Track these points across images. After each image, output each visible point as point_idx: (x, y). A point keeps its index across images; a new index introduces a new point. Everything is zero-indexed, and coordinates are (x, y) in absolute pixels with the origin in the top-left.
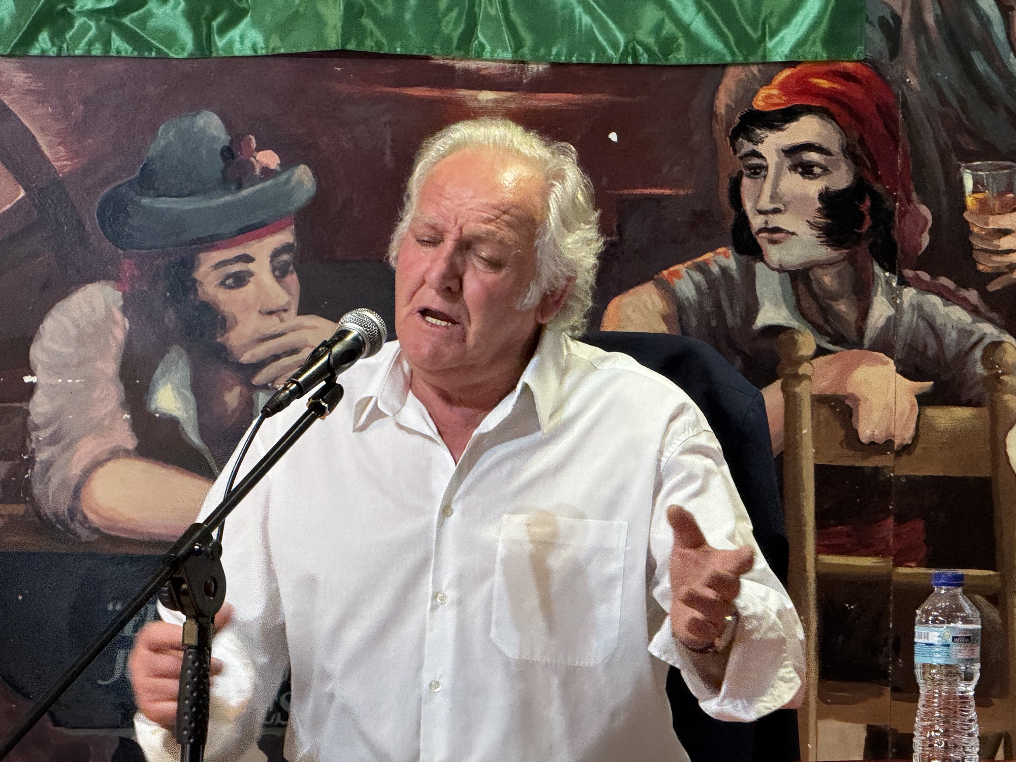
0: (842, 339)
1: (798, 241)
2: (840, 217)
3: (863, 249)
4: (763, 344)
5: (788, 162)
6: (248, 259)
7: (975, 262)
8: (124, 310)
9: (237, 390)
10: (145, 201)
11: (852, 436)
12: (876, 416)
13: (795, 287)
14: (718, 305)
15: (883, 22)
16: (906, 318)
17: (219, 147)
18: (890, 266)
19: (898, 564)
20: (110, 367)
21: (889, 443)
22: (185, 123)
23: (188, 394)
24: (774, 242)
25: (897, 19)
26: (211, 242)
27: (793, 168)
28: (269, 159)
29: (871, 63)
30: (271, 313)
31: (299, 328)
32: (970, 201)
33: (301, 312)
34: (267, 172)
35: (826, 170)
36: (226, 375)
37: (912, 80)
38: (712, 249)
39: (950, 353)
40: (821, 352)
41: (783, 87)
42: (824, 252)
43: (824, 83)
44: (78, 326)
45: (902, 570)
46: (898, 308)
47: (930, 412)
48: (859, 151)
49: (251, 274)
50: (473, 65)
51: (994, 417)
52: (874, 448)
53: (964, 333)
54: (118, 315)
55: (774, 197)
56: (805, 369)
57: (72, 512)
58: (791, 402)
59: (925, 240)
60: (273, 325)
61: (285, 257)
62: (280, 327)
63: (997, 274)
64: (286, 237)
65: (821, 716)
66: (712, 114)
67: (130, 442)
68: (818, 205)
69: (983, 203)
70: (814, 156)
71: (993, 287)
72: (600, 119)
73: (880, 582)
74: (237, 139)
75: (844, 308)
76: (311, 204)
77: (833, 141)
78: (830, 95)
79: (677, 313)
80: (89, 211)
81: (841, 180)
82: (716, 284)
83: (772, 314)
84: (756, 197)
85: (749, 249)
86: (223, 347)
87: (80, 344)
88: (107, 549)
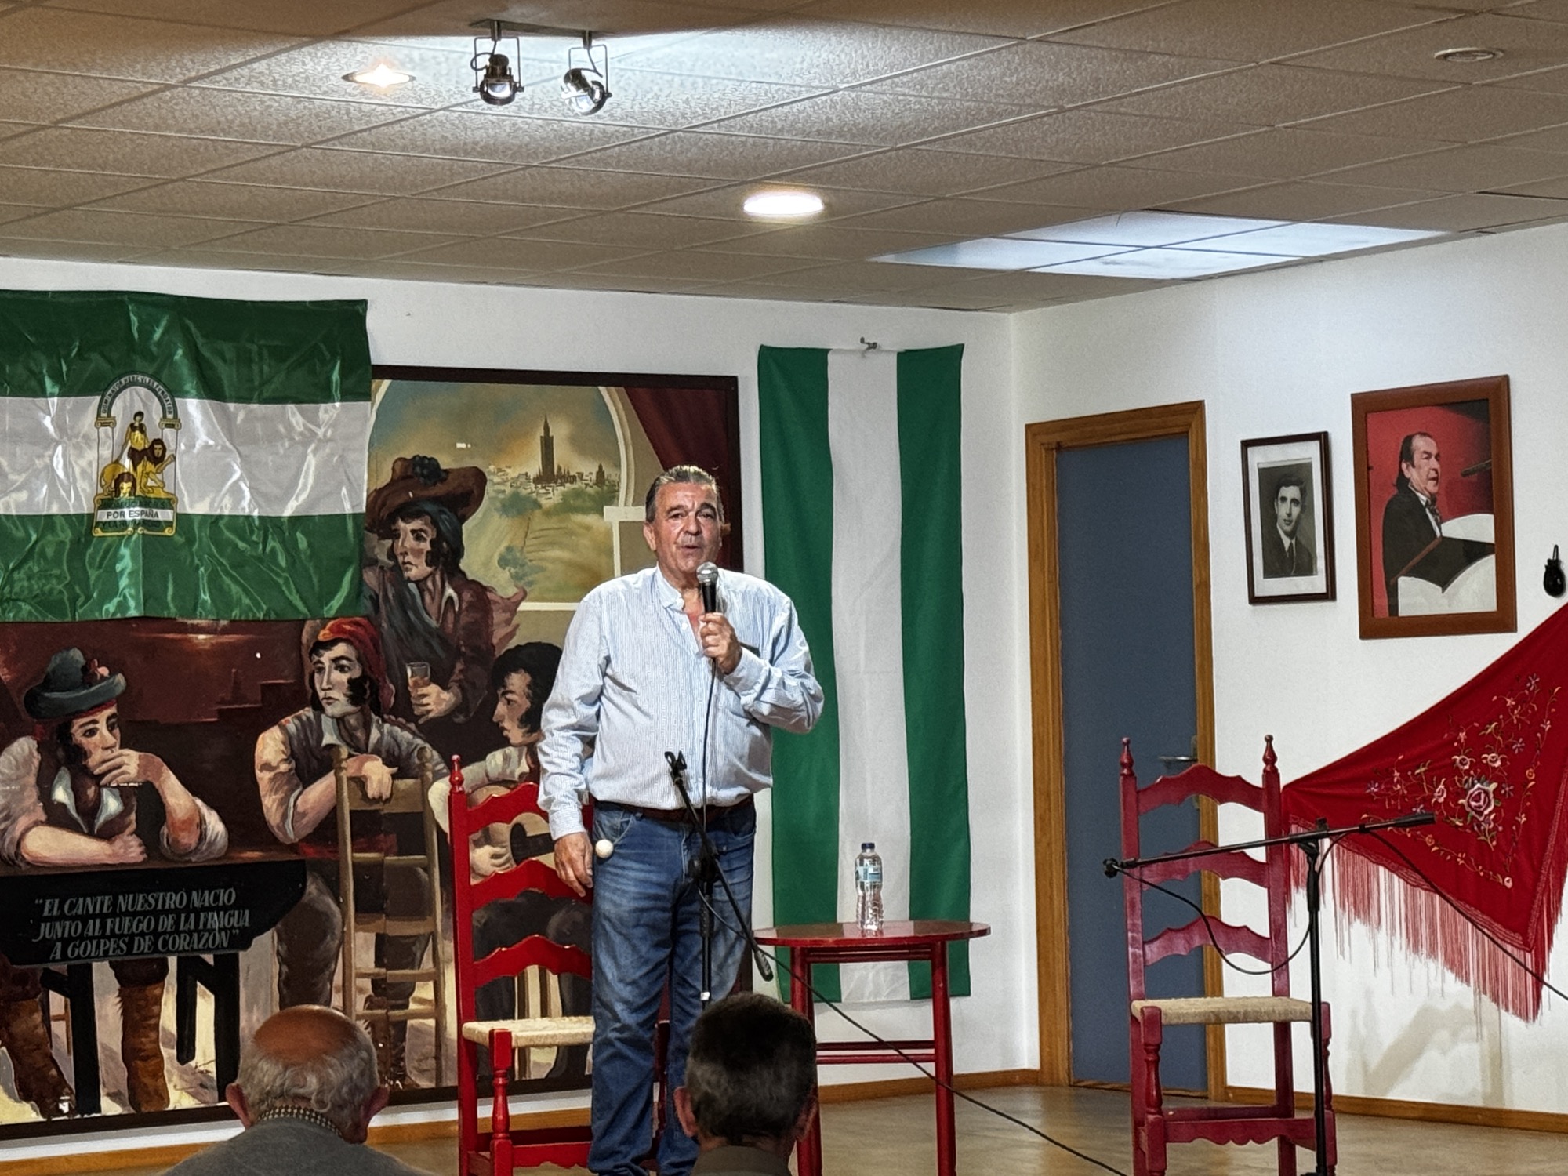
0: (359, 749)
1: (339, 703)
2: (356, 691)
3: (367, 706)
4: (325, 753)
5: (334, 665)
6: (95, 722)
7: (413, 710)
8: (38, 750)
9: (93, 788)
10: (47, 695)
11: (365, 794)
12: (375, 785)
13: (338, 724)
14: (306, 735)
15: (371, 597)
16: (386, 738)
17: (80, 666)
18: (377, 714)
19: (386, 855)
20: (32, 779)
21: (381, 797)
22: (65, 654)
23: (70, 791)
24: (329, 704)
25: (377, 596)
26: (79, 714)
27: (336, 668)
28: (104, 671)
29: (367, 617)
30: (107, 748)
31: (120, 755)
32: (410, 681)
33: (121, 747)
34: (103, 678)
35: (350, 669)
36: (88, 781)
37: (384, 625)
38: (303, 708)
39: (404, 753)
40: (350, 756)
41: (331, 630)
42: (351, 708)
43: (348, 627)
44: (16, 760)
45: (388, 858)
46: (382, 733)
47: (397, 782)
48: (364, 659)
49: (97, 729)
50: (195, 622)
51: (422, 782)
52: (375, 800)
53: (409, 744)
54: (35, 753)
55: (329, 682)
56: (344, 764)
57: (17, 854)
58: (338, 780)
59: (393, 700)
60: (108, 754)
61: (113, 720)
62: (112, 756)
63: (422, 715)
64: (112, 710)
65: (356, 930)
66: (301, 643)
67: (43, 818)
68: (347, 685)
69: (415, 683)
70: (344, 662)
71: (421, 722)
72: (252, 647)
73: (379, 865)
74: (89, 662)
75: (359, 734)
76: (124, 693)
77: (352, 654)
78: (350, 633)
79: (289, 740)
80: (19, 700)
81: (356, 673)
82: (305, 725)
83: (329, 738)
84: (321, 683)
85: (318, 708)
86: (86, 767)
87: (18, 768)
88: (34, 872)
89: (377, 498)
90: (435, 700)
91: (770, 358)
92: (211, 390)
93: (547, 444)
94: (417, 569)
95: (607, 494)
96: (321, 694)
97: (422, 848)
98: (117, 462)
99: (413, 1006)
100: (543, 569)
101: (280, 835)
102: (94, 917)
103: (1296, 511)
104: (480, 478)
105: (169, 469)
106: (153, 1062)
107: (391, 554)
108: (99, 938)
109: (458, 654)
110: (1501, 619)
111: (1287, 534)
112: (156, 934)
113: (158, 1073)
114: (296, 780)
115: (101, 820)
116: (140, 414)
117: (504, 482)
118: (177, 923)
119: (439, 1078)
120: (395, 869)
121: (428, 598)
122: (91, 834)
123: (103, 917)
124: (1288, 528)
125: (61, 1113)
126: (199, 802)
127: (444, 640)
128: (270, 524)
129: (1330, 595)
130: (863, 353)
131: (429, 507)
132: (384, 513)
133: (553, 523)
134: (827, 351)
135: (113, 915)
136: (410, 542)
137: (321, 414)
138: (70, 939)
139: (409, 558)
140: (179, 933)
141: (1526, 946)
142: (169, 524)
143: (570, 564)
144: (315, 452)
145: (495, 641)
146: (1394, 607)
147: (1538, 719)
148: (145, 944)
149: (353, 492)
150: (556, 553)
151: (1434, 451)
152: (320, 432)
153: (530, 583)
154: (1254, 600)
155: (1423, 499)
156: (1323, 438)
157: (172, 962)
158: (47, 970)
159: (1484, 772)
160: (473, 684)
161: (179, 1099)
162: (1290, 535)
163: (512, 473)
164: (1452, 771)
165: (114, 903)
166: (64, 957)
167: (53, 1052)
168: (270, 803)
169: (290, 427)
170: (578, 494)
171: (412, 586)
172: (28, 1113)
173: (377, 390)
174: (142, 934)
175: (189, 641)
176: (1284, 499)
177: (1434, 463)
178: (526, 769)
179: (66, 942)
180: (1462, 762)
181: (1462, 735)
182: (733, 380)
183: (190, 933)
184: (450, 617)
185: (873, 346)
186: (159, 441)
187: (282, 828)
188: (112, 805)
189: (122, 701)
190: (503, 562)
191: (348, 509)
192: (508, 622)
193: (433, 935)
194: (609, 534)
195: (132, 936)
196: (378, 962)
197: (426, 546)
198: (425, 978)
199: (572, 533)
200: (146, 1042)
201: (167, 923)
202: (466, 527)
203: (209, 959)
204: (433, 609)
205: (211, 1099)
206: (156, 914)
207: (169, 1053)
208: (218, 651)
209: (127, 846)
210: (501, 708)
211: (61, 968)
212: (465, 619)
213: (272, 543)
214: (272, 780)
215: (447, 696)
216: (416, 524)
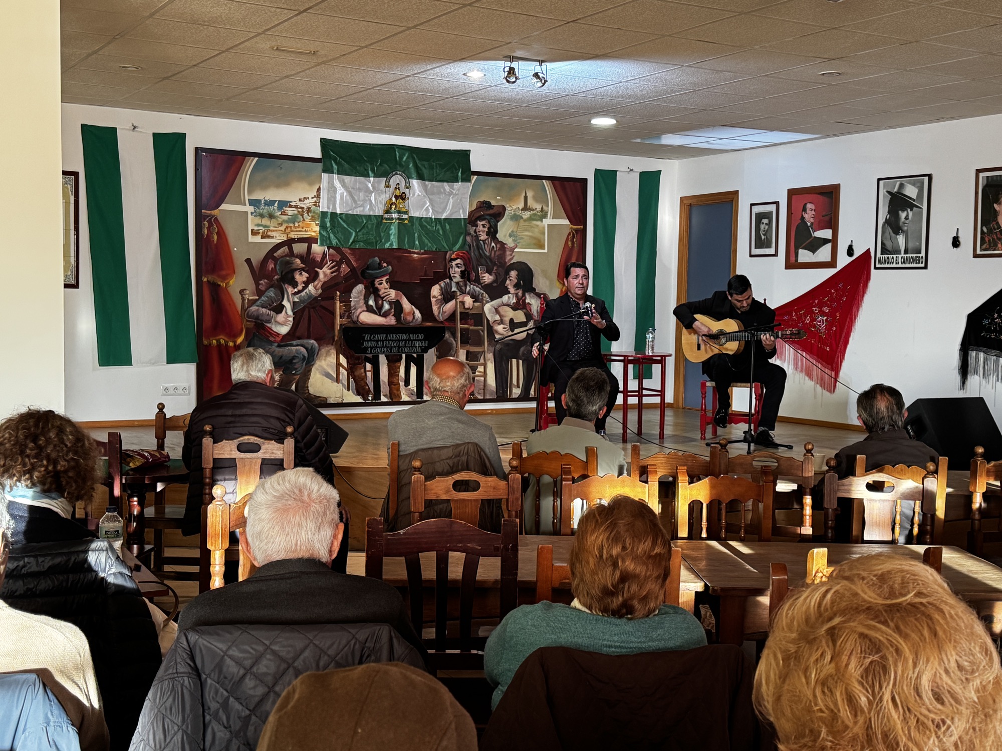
0: (463, 292)
1: (457, 278)
2: (463, 274)
3: (466, 279)
4: (453, 294)
5: (456, 266)
6: (382, 280)
7: (480, 281)
8: (365, 288)
9: (381, 301)
10: (368, 271)
11: (464, 307)
12: (467, 304)
13: (457, 285)
14: (447, 288)
15: (468, 245)
16: (472, 290)
17: (378, 263)
18: (469, 282)
19: (470, 326)
20: (362, 297)
21: (469, 308)
22: (373, 259)
23: (374, 301)
24: (454, 278)
25: (470, 245)
26: (377, 278)
28: (385, 265)
30: (385, 289)
31: (389, 291)
33: (390, 289)
34: (385, 267)
35: (461, 267)
36: (379, 299)
37: (472, 254)
38: (446, 279)
39: (477, 295)
40: (460, 295)
41: (456, 255)
42: (461, 280)
43: (461, 254)
44: (359, 291)
46: (470, 288)
48: (465, 264)
49: (383, 283)
50: (413, 250)
52: (467, 309)
53: (479, 292)
55: (454, 271)
56: (458, 297)
57: (357, 320)
58: (456, 302)
59: (474, 278)
60: (386, 291)
61: (388, 280)
63: (483, 283)
64: (388, 277)
66: (446, 259)
67: (366, 309)
68: (460, 272)
69: (481, 273)
70: (459, 265)
71: (482, 285)
72: (431, 259)
73: (468, 329)
74: (381, 261)
75: (463, 288)
76: (391, 272)
77: (462, 263)
78: (462, 256)
79: (441, 289)
80: (359, 273)
81: (463, 269)
82: (447, 284)
83: (454, 289)
84: (452, 271)
85: (451, 279)
86: (379, 294)
87: (358, 294)
88: (363, 326)
89: (471, 213)
90: (487, 278)
91: (598, 172)
92: (421, 177)
93: (526, 198)
94: (483, 237)
95: (544, 215)
96: (452, 275)
97: (481, 324)
98: (391, 199)
99: (477, 373)
100: (522, 238)
101: (437, 318)
102: (380, 341)
103: (767, 227)
104: (504, 208)
105: (407, 202)
106: (397, 386)
107: (475, 232)
108: (381, 347)
109: (495, 264)
110: (832, 264)
111: (763, 235)
112: (399, 347)
113: (398, 390)
114: (443, 301)
115: (383, 311)
116: (398, 184)
117: (511, 210)
118: (405, 344)
119: (484, 396)
120: (473, 331)
121: (486, 246)
122: (380, 315)
123: (383, 341)
124: (764, 233)
125: (369, 400)
126: (413, 307)
127: (491, 260)
128: (438, 221)
129: (776, 255)
130: (629, 172)
131: (488, 217)
132: (473, 218)
133: (527, 224)
134: (616, 171)
135: (386, 340)
136: (481, 228)
137: (455, 187)
138: (373, 347)
139: (481, 233)
140: (406, 347)
141: (832, 370)
142: (407, 219)
143: (531, 237)
144: (452, 198)
145: (507, 261)
146: (797, 260)
147: (842, 296)
148: (396, 350)
149: (464, 212)
150: (527, 233)
151: (814, 208)
152: (454, 192)
153: (519, 243)
154: (751, 256)
155: (809, 224)
156: (777, 203)
157: (404, 356)
158: (366, 356)
159: (823, 313)
160: (499, 274)
161: (405, 398)
162: (764, 235)
163: (514, 207)
164: (813, 312)
165: (386, 337)
166: (371, 353)
167: (367, 381)
168: (435, 308)
169: (445, 190)
170: (535, 215)
171: (481, 242)
172: (359, 399)
173: (473, 179)
174: (395, 347)
175: (412, 256)
176: (763, 223)
177: (813, 212)
178: (515, 301)
179: (372, 348)
180: (816, 310)
181: (816, 301)
182: (586, 180)
183: (409, 347)
184: (493, 253)
185: (632, 170)
186: (404, 193)
187: (438, 316)
188: (387, 306)
189: (390, 274)
190: (510, 236)
191: (462, 217)
192: (511, 255)
193: (484, 351)
194: (544, 228)
195: (392, 347)
196: (467, 359)
197: (486, 230)
198: (481, 365)
199: (532, 227)
200: (395, 380)
201: (402, 344)
202: (499, 224)
203: (415, 355)
204: (488, 250)
205: (415, 398)
206: (399, 341)
207: (402, 384)
208: (421, 260)
209: (391, 320)
210: (508, 282)
211: (370, 356)
212: (497, 253)
213: (438, 227)
214: (436, 301)
215: (491, 277)
216: (483, 222)
